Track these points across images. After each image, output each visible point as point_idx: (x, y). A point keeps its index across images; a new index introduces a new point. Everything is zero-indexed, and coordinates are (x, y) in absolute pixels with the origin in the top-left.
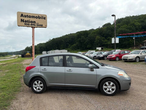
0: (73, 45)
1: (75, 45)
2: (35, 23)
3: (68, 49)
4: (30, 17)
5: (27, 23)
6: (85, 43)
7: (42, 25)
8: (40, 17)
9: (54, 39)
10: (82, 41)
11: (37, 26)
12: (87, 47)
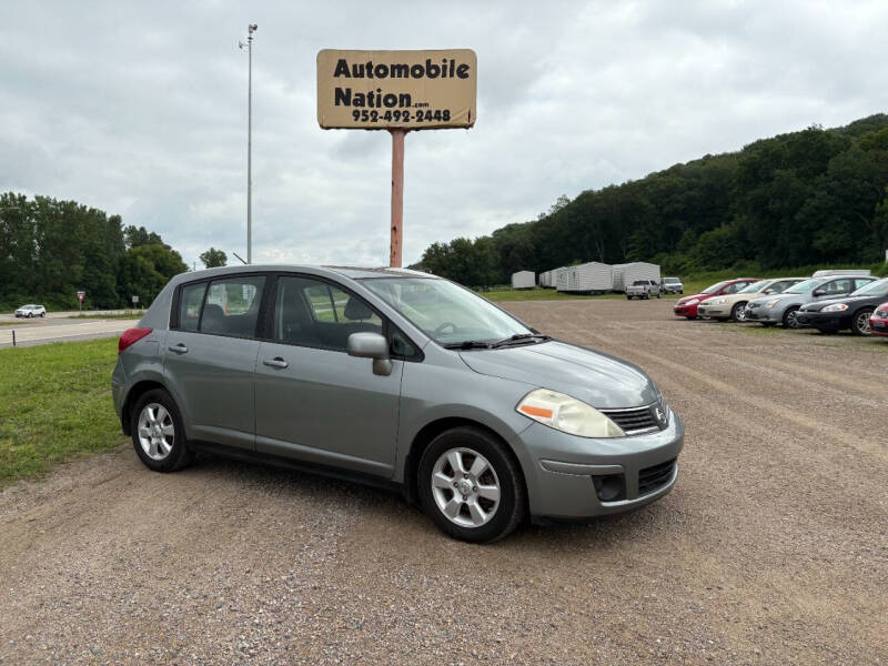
0: (711, 229)
1: (724, 230)
2: (409, 105)
3: (679, 258)
4: (382, 71)
5: (367, 107)
6: (799, 217)
7: (447, 113)
8: (436, 67)
9: (587, 197)
10: (774, 206)
11: (420, 120)
12: (817, 244)
